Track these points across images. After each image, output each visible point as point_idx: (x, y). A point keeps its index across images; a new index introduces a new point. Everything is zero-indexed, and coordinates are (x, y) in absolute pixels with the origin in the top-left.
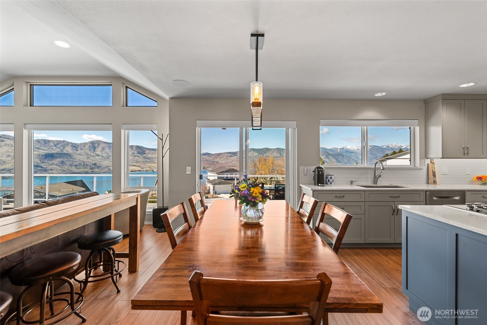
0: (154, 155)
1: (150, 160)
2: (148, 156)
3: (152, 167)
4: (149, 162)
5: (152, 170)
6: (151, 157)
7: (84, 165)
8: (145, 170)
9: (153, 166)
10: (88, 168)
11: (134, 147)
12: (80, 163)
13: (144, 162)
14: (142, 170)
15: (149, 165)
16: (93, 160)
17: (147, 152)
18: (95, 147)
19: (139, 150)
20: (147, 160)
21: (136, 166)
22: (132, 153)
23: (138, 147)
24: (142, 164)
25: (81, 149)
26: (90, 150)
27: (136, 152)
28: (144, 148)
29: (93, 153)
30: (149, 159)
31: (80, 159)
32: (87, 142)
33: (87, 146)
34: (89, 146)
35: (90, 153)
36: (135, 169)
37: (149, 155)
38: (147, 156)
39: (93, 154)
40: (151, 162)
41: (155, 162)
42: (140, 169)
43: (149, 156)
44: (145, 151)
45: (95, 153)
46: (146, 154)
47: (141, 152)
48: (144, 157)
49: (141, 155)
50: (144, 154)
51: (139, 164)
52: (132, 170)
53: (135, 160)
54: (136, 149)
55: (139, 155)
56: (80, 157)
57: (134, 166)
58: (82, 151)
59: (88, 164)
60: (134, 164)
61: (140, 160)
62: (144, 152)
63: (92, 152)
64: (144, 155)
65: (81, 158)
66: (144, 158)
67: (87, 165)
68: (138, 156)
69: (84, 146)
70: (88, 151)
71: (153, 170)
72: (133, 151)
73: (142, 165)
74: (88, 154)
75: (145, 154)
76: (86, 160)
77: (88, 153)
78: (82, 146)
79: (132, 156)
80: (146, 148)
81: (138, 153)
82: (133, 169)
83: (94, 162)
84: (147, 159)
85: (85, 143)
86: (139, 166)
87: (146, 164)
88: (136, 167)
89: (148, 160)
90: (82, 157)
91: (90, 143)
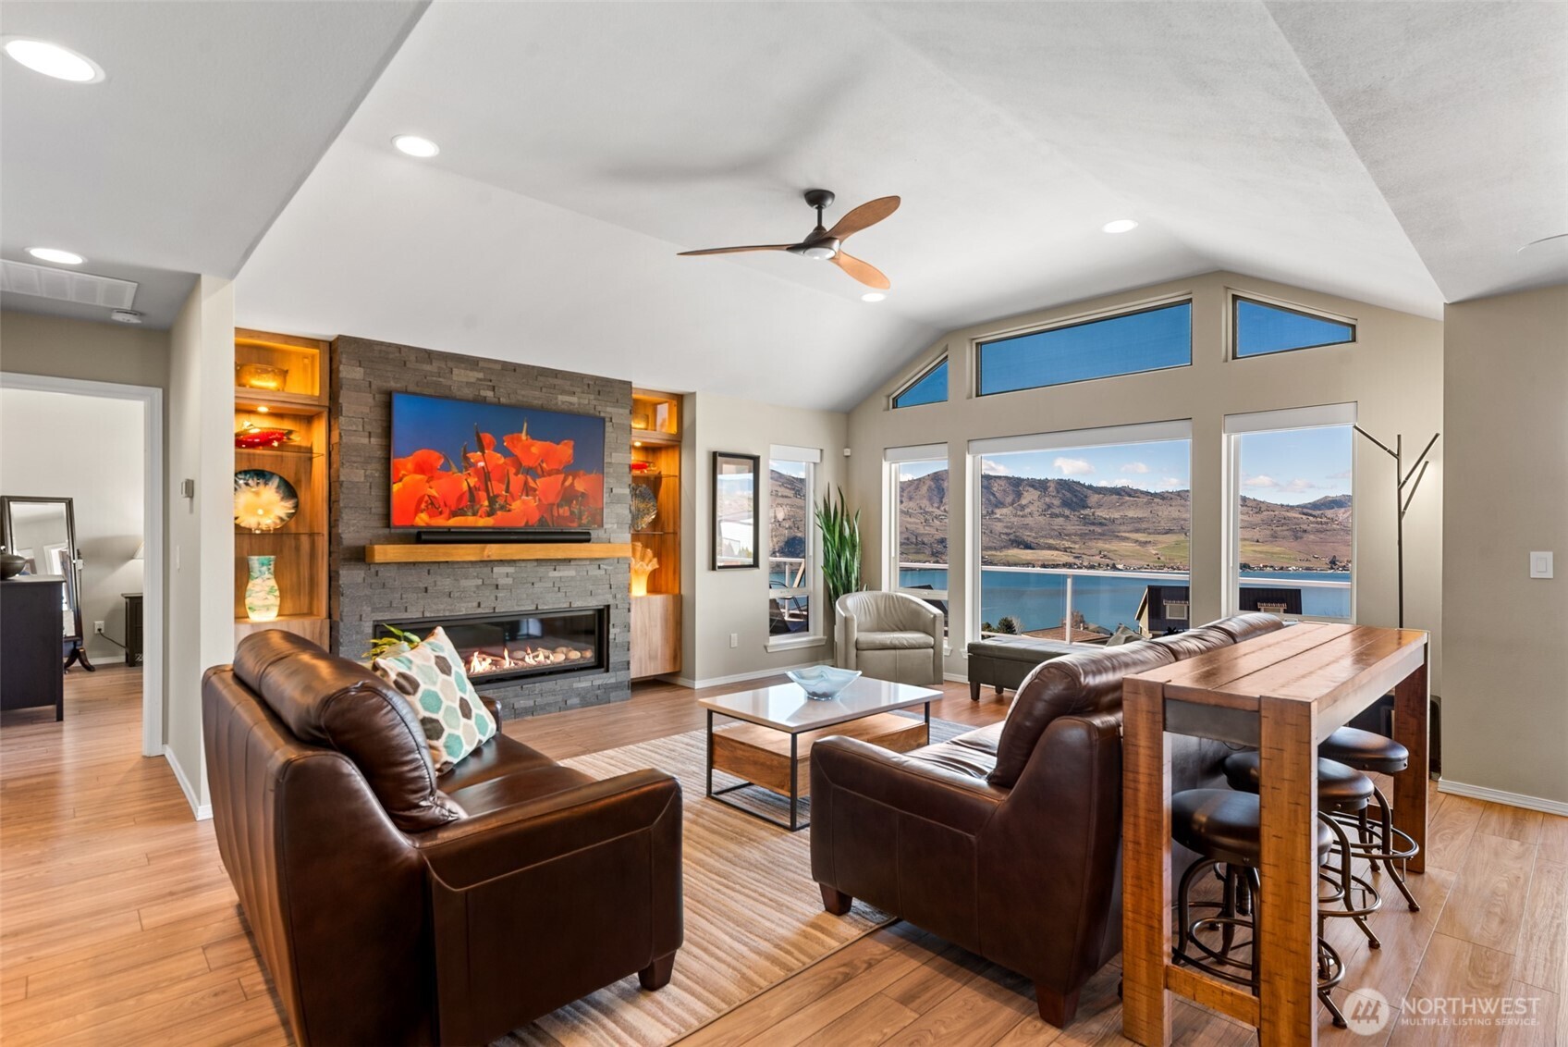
0: (1118, 511)
1: (1106, 528)
2: (1096, 514)
3: (1110, 555)
4: (1101, 534)
5: (1110, 562)
6: (1105, 519)
7: (916, 544)
8: (1085, 564)
9: (1115, 548)
10: (926, 551)
11: (1052, 485)
12: (908, 539)
13: (1082, 535)
14: (1078, 562)
15: (1101, 545)
16: (937, 530)
17: (1094, 498)
18: (943, 489)
19: (1068, 495)
20: (1092, 528)
21: (1057, 549)
22: (1046, 507)
23: (1064, 485)
24: (1075, 543)
25: (911, 499)
26: (930, 499)
27: (1057, 502)
28: (1084, 485)
29: (938, 508)
30: (1101, 524)
31: (908, 526)
32: (924, 478)
33: (924, 489)
34: (930, 489)
35: (931, 510)
36: (1054, 560)
37: (1099, 513)
38: (1093, 515)
39: (938, 512)
40: (1104, 538)
41: (1119, 534)
42: (1071, 560)
43: (1101, 513)
44: (1086, 497)
45: (942, 508)
46: (1090, 508)
47: (1074, 500)
48: (1084, 518)
49: (1074, 511)
50: (1085, 507)
51: (1067, 541)
52: (1046, 563)
53: (1056, 528)
54: (1058, 492)
55: (1067, 512)
56: (909, 519)
57: (1051, 548)
58: (912, 504)
59: (926, 540)
60: (1051, 541)
61: (1070, 528)
62: (1082, 499)
63: (936, 505)
64: (1082, 512)
65: (910, 523)
66: (1085, 521)
67: (924, 543)
68: (1063, 516)
69: (917, 488)
70: (925, 503)
71: (1114, 565)
72: (1047, 499)
73: (1077, 546)
74: (926, 513)
75: (1088, 507)
76: (921, 530)
77: (927, 510)
78: (912, 487)
79: (1045, 515)
80: (1090, 487)
81: (1065, 504)
82: (1047, 557)
83: (939, 536)
84: (1093, 524)
85: (919, 480)
86: (1068, 550)
87: (1092, 544)
88: (1057, 552)
89: (1098, 529)
90: (912, 520)
91: (930, 478)
